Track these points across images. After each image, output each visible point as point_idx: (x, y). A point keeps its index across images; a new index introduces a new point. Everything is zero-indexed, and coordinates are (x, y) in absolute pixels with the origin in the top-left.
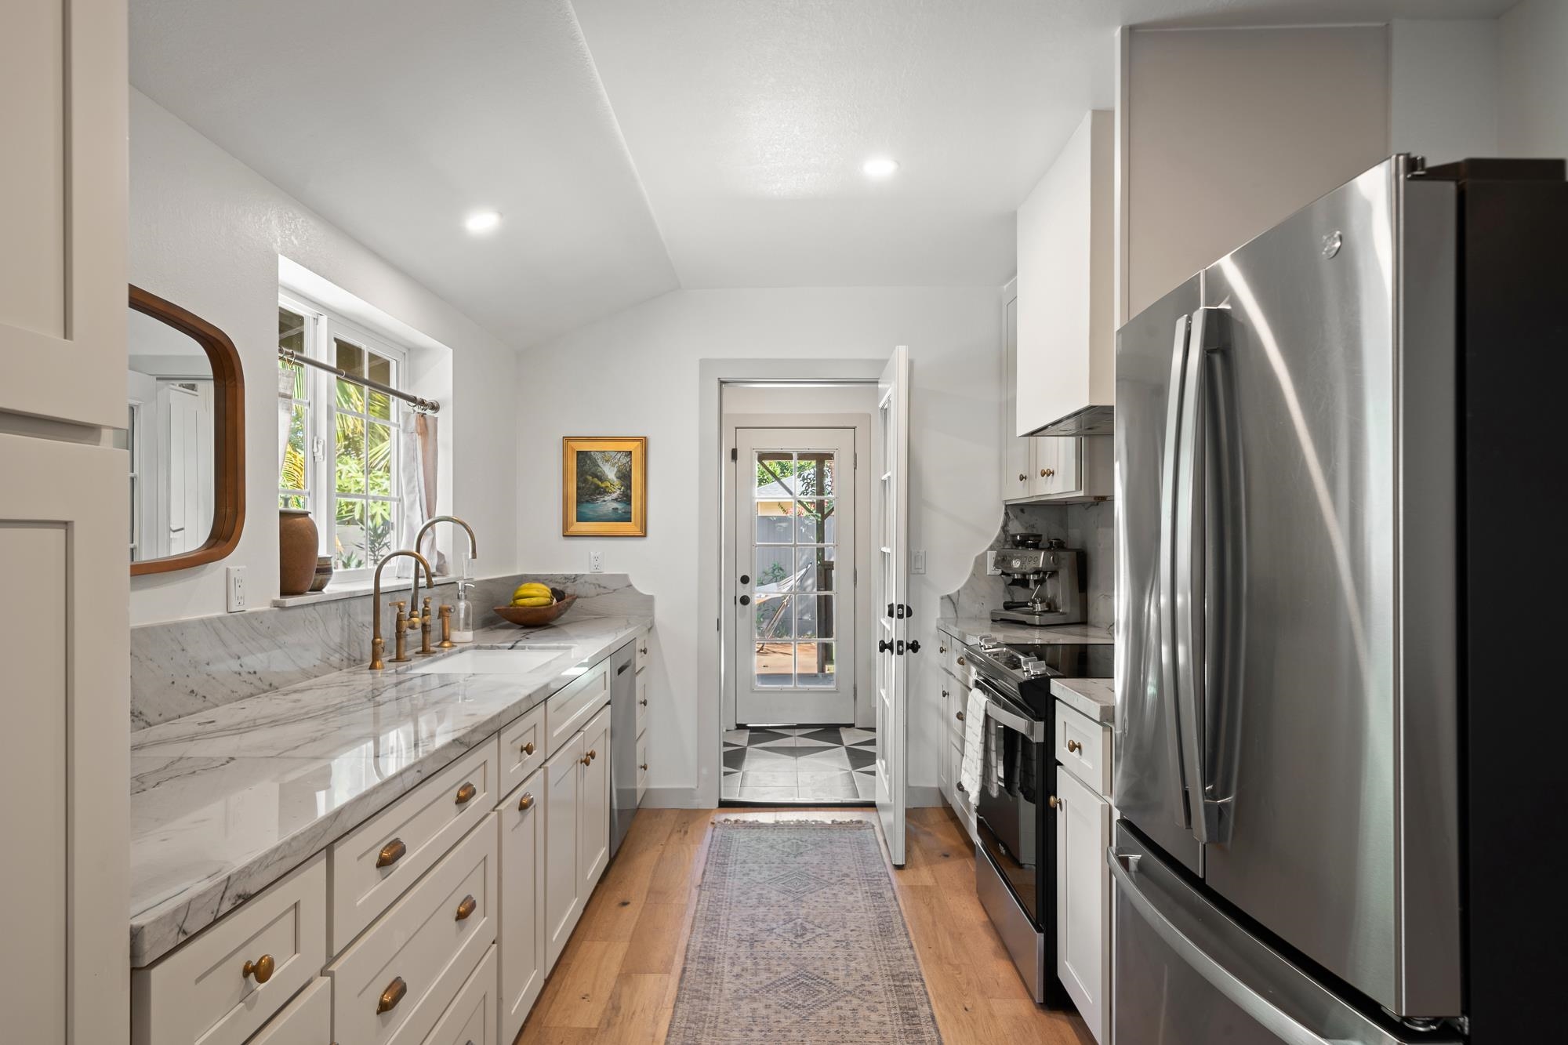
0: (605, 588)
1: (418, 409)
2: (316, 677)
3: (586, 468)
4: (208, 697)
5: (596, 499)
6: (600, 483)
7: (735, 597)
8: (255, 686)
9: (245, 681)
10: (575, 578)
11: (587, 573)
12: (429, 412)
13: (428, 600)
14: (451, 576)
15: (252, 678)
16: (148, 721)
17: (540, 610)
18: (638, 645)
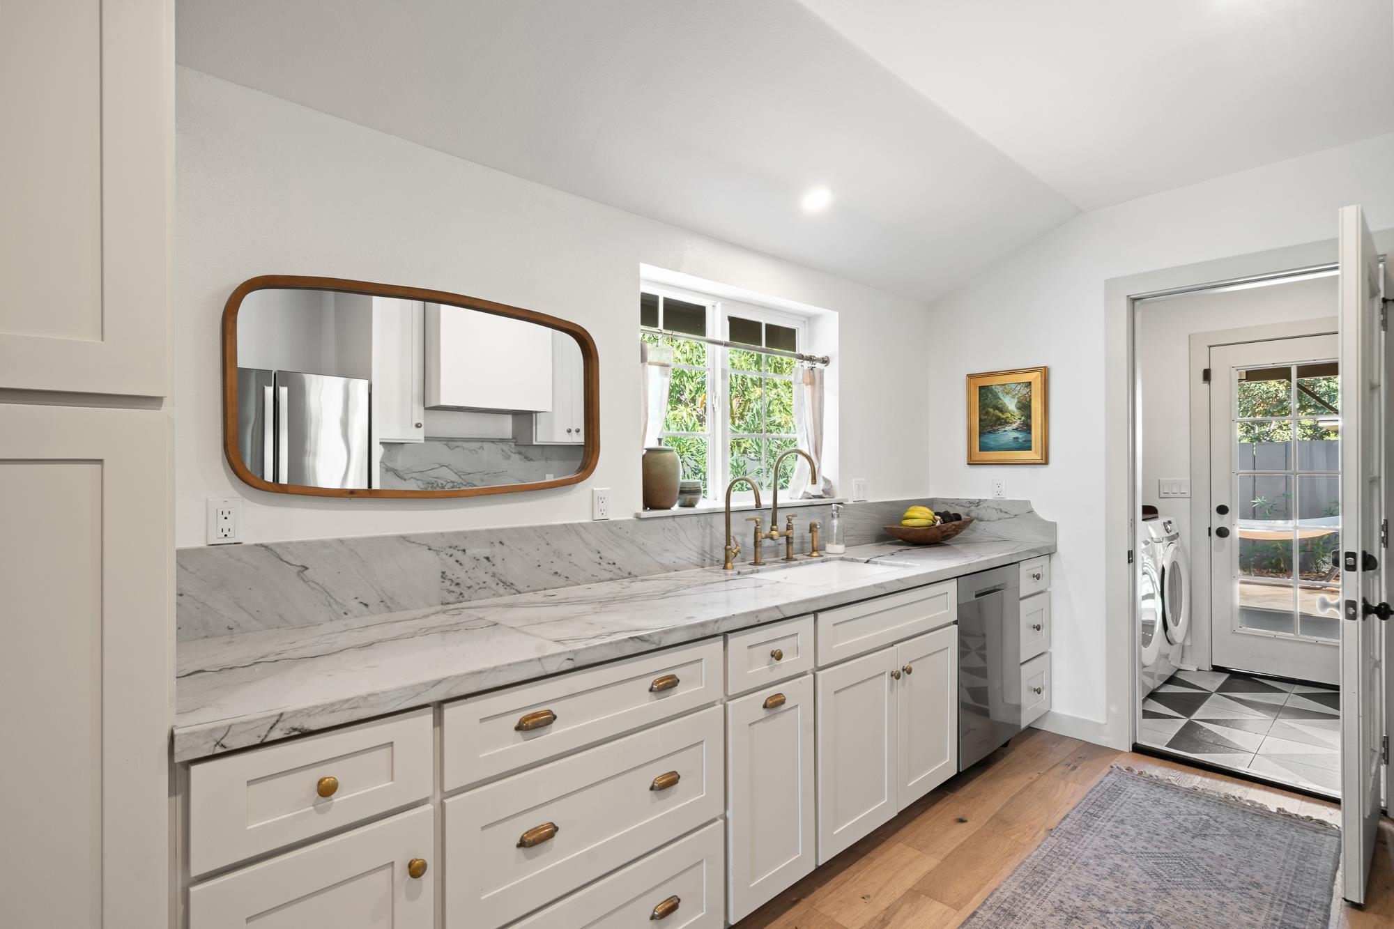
0: (1006, 513)
1: (807, 364)
2: (675, 571)
3: (988, 401)
4: (570, 578)
5: (998, 430)
6: (1000, 414)
7: (1210, 529)
8: (614, 573)
9: (605, 569)
10: (979, 502)
11: (990, 497)
12: (819, 365)
13: (790, 517)
14: (838, 497)
15: (612, 567)
16: (518, 589)
17: (916, 530)
18: (1025, 570)
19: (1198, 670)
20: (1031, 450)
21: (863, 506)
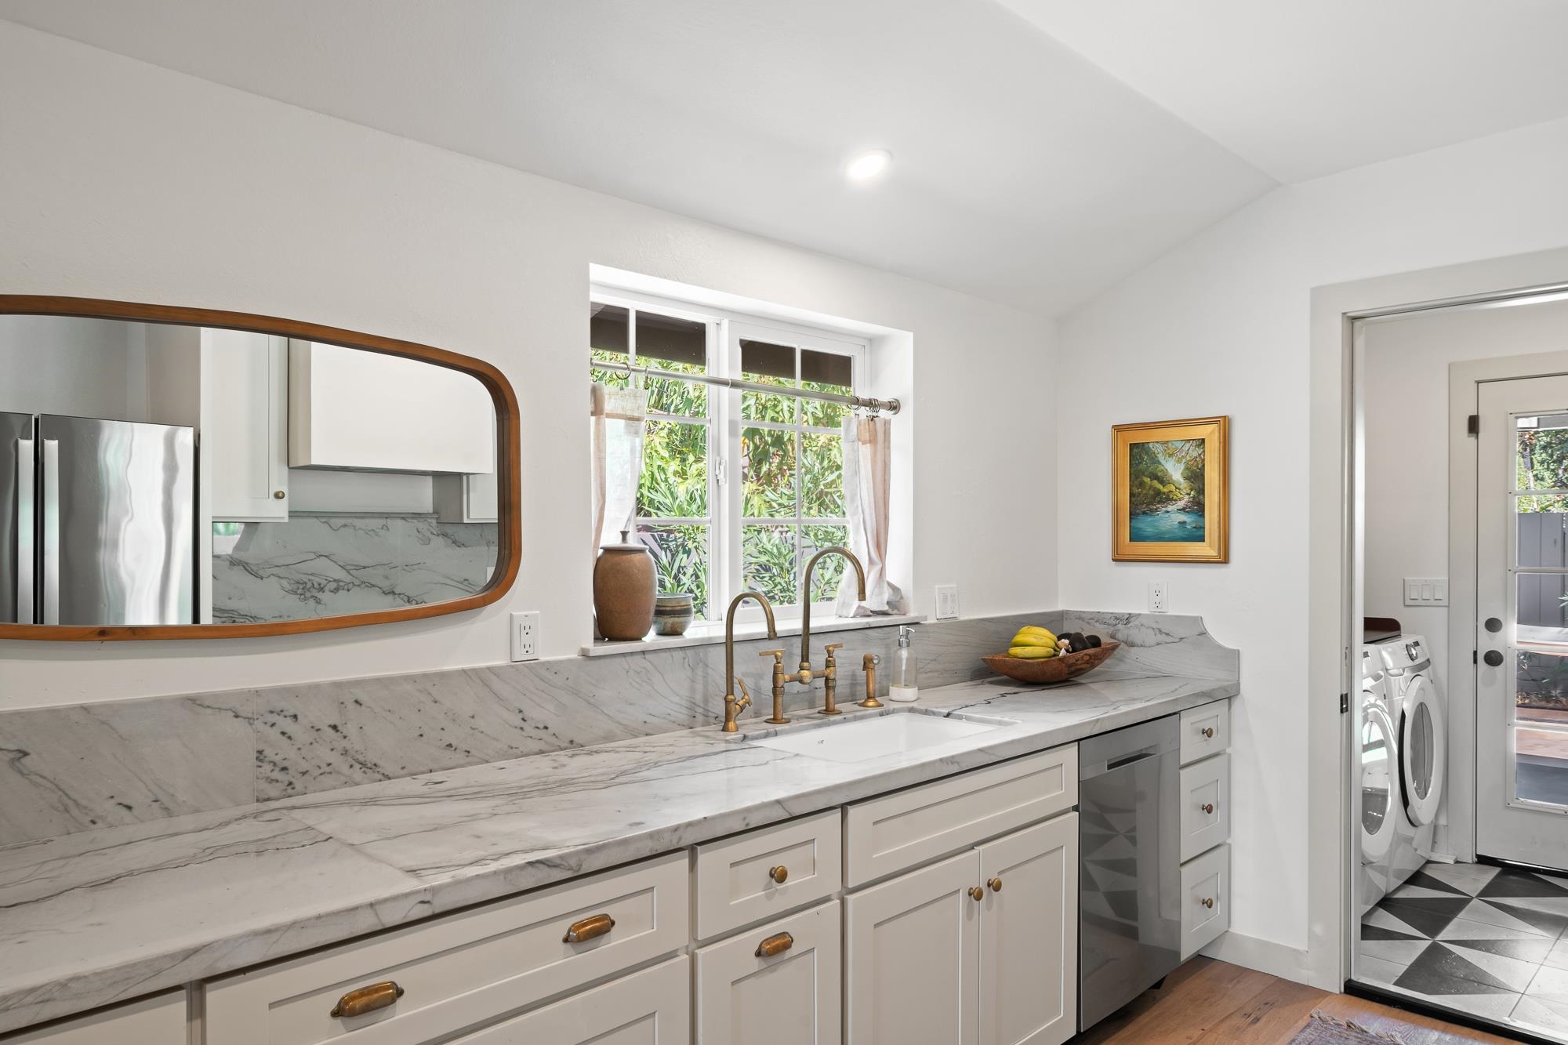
0: (1167, 634)
1: (864, 412)
2: (647, 735)
3: (1143, 466)
4: (473, 752)
5: (1156, 510)
6: (1160, 487)
7: (1475, 653)
8: (546, 742)
9: (531, 737)
10: (1129, 619)
11: (1145, 611)
12: (883, 413)
13: (831, 648)
14: (912, 614)
15: (542, 733)
16: (386, 773)
17: (1028, 664)
18: (1188, 724)
19: (1457, 862)
20: (1204, 541)
21: (951, 625)
